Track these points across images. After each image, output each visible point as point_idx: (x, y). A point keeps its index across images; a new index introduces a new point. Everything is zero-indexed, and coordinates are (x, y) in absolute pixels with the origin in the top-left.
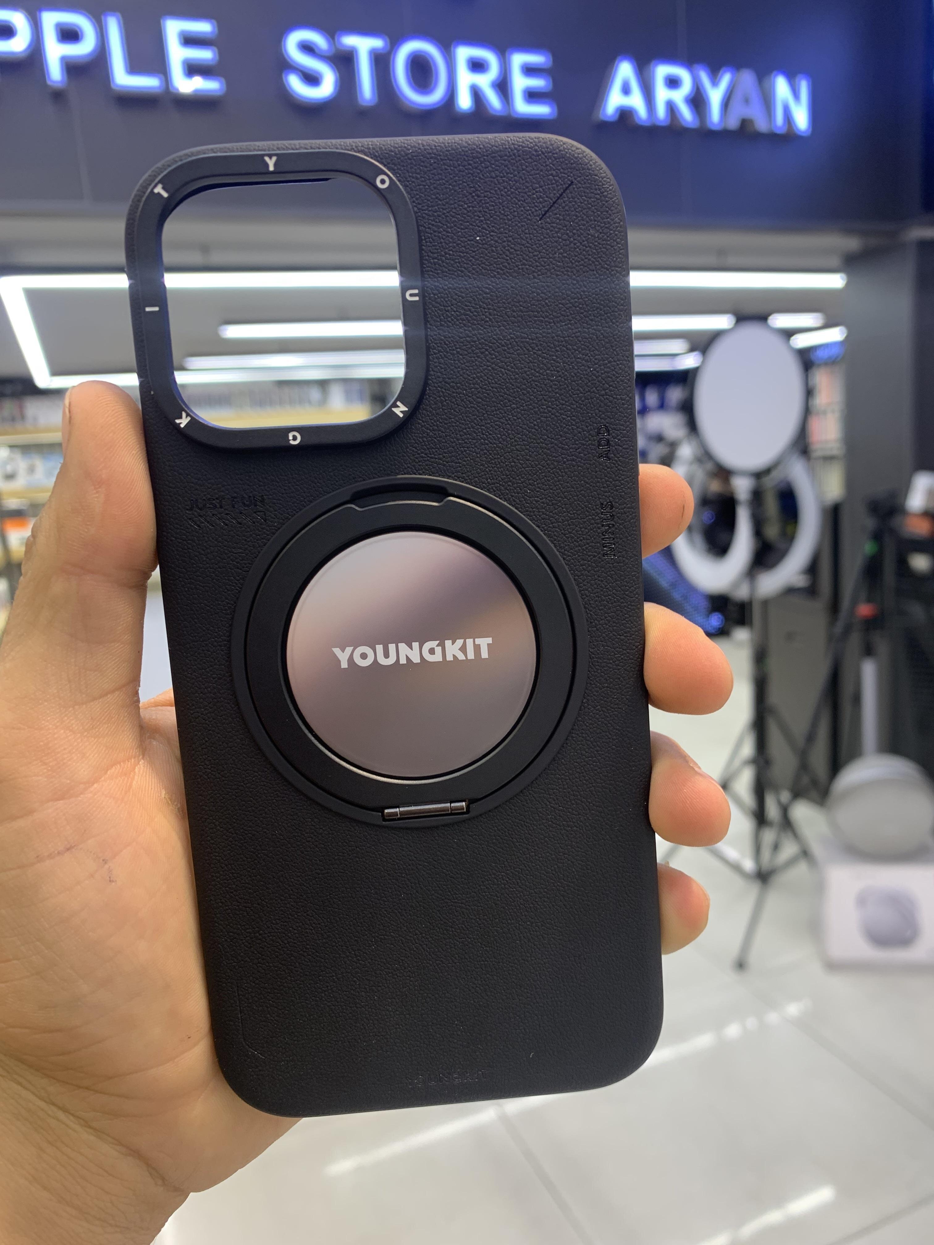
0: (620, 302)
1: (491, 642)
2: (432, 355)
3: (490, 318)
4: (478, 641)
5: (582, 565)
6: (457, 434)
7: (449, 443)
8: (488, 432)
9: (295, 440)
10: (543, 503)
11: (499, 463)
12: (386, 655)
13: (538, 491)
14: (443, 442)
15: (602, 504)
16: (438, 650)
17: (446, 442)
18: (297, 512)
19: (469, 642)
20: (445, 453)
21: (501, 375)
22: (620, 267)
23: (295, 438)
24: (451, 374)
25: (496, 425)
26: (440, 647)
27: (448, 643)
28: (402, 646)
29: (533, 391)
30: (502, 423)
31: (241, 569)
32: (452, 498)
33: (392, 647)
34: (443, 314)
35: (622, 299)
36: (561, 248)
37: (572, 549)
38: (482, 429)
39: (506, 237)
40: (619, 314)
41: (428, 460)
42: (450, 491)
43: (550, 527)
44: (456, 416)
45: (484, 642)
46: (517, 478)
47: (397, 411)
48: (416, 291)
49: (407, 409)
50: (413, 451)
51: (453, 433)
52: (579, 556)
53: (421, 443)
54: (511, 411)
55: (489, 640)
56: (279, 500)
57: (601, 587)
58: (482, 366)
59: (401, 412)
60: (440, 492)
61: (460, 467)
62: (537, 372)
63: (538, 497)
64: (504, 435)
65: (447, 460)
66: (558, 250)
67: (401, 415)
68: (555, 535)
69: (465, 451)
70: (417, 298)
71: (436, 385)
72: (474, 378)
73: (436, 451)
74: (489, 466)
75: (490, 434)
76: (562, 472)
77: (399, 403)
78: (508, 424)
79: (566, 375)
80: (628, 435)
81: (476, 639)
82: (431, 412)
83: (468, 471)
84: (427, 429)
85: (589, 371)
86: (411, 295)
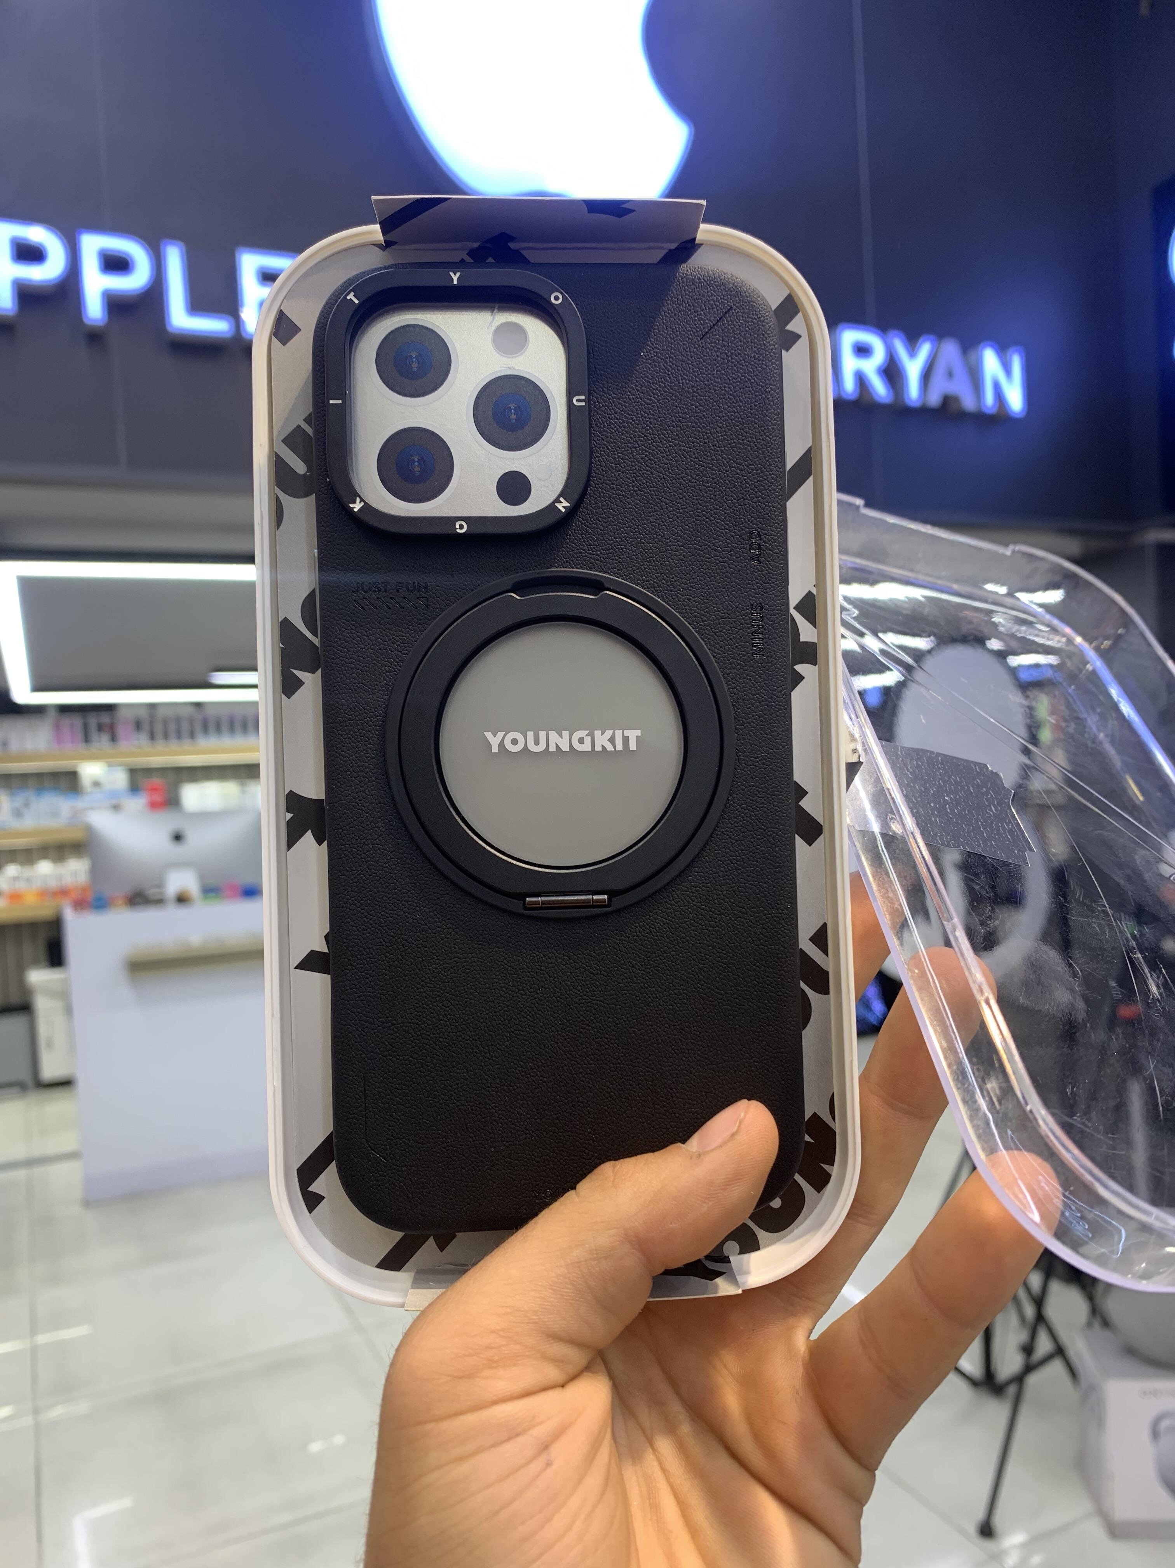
0: (774, 417)
1: (640, 735)
2: (595, 458)
3: (650, 427)
4: (627, 733)
5: (731, 664)
6: (614, 533)
7: (606, 541)
8: (644, 532)
9: (462, 529)
10: (695, 601)
11: (654, 562)
12: (537, 743)
13: (690, 590)
14: (601, 540)
15: (752, 605)
16: (588, 740)
17: (604, 540)
18: (458, 600)
19: (619, 734)
20: (603, 550)
21: (659, 479)
22: (774, 385)
23: (461, 527)
24: (612, 477)
25: (653, 525)
26: (590, 737)
27: (597, 733)
28: (553, 735)
29: (689, 496)
30: (659, 524)
31: (401, 652)
32: (607, 592)
33: (542, 735)
34: (606, 422)
35: (775, 414)
36: (720, 366)
37: (721, 647)
38: (638, 529)
39: (668, 354)
40: (773, 428)
41: (586, 556)
42: (607, 585)
43: (701, 625)
44: (614, 515)
45: (633, 735)
46: (671, 576)
47: (560, 506)
48: (583, 397)
49: (568, 505)
50: (572, 546)
51: (611, 531)
52: (728, 654)
53: (580, 539)
54: (667, 513)
55: (638, 733)
56: (442, 587)
57: (750, 686)
58: (641, 471)
59: (564, 507)
60: (596, 586)
61: (617, 564)
62: (693, 478)
63: (690, 596)
64: (660, 535)
65: (604, 556)
66: (717, 367)
67: (563, 510)
68: (705, 633)
69: (622, 549)
70: (583, 404)
71: (597, 486)
72: (633, 481)
73: (594, 548)
74: (644, 564)
75: (646, 534)
76: (714, 573)
77: (561, 499)
78: (664, 525)
79: (721, 482)
80: (779, 541)
81: (625, 731)
82: (591, 511)
83: (623, 568)
84: (587, 526)
85: (742, 478)
86: (578, 401)
